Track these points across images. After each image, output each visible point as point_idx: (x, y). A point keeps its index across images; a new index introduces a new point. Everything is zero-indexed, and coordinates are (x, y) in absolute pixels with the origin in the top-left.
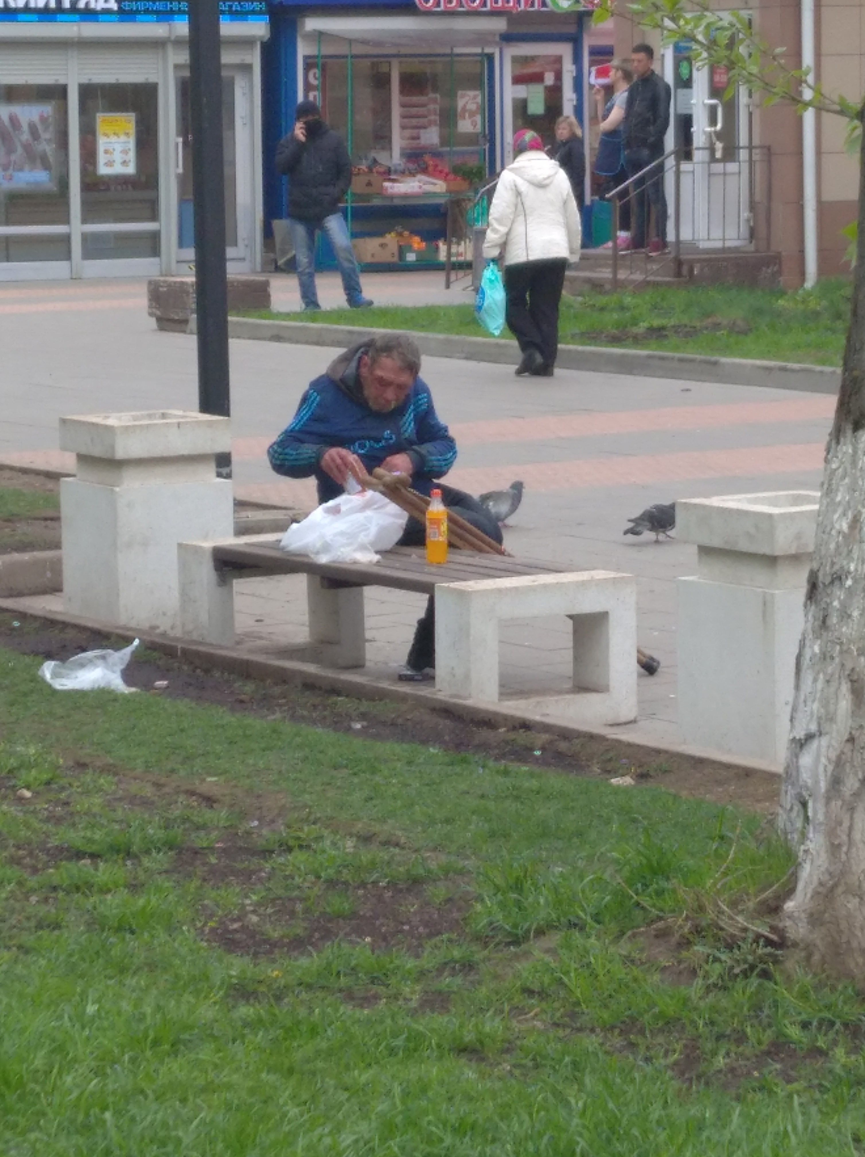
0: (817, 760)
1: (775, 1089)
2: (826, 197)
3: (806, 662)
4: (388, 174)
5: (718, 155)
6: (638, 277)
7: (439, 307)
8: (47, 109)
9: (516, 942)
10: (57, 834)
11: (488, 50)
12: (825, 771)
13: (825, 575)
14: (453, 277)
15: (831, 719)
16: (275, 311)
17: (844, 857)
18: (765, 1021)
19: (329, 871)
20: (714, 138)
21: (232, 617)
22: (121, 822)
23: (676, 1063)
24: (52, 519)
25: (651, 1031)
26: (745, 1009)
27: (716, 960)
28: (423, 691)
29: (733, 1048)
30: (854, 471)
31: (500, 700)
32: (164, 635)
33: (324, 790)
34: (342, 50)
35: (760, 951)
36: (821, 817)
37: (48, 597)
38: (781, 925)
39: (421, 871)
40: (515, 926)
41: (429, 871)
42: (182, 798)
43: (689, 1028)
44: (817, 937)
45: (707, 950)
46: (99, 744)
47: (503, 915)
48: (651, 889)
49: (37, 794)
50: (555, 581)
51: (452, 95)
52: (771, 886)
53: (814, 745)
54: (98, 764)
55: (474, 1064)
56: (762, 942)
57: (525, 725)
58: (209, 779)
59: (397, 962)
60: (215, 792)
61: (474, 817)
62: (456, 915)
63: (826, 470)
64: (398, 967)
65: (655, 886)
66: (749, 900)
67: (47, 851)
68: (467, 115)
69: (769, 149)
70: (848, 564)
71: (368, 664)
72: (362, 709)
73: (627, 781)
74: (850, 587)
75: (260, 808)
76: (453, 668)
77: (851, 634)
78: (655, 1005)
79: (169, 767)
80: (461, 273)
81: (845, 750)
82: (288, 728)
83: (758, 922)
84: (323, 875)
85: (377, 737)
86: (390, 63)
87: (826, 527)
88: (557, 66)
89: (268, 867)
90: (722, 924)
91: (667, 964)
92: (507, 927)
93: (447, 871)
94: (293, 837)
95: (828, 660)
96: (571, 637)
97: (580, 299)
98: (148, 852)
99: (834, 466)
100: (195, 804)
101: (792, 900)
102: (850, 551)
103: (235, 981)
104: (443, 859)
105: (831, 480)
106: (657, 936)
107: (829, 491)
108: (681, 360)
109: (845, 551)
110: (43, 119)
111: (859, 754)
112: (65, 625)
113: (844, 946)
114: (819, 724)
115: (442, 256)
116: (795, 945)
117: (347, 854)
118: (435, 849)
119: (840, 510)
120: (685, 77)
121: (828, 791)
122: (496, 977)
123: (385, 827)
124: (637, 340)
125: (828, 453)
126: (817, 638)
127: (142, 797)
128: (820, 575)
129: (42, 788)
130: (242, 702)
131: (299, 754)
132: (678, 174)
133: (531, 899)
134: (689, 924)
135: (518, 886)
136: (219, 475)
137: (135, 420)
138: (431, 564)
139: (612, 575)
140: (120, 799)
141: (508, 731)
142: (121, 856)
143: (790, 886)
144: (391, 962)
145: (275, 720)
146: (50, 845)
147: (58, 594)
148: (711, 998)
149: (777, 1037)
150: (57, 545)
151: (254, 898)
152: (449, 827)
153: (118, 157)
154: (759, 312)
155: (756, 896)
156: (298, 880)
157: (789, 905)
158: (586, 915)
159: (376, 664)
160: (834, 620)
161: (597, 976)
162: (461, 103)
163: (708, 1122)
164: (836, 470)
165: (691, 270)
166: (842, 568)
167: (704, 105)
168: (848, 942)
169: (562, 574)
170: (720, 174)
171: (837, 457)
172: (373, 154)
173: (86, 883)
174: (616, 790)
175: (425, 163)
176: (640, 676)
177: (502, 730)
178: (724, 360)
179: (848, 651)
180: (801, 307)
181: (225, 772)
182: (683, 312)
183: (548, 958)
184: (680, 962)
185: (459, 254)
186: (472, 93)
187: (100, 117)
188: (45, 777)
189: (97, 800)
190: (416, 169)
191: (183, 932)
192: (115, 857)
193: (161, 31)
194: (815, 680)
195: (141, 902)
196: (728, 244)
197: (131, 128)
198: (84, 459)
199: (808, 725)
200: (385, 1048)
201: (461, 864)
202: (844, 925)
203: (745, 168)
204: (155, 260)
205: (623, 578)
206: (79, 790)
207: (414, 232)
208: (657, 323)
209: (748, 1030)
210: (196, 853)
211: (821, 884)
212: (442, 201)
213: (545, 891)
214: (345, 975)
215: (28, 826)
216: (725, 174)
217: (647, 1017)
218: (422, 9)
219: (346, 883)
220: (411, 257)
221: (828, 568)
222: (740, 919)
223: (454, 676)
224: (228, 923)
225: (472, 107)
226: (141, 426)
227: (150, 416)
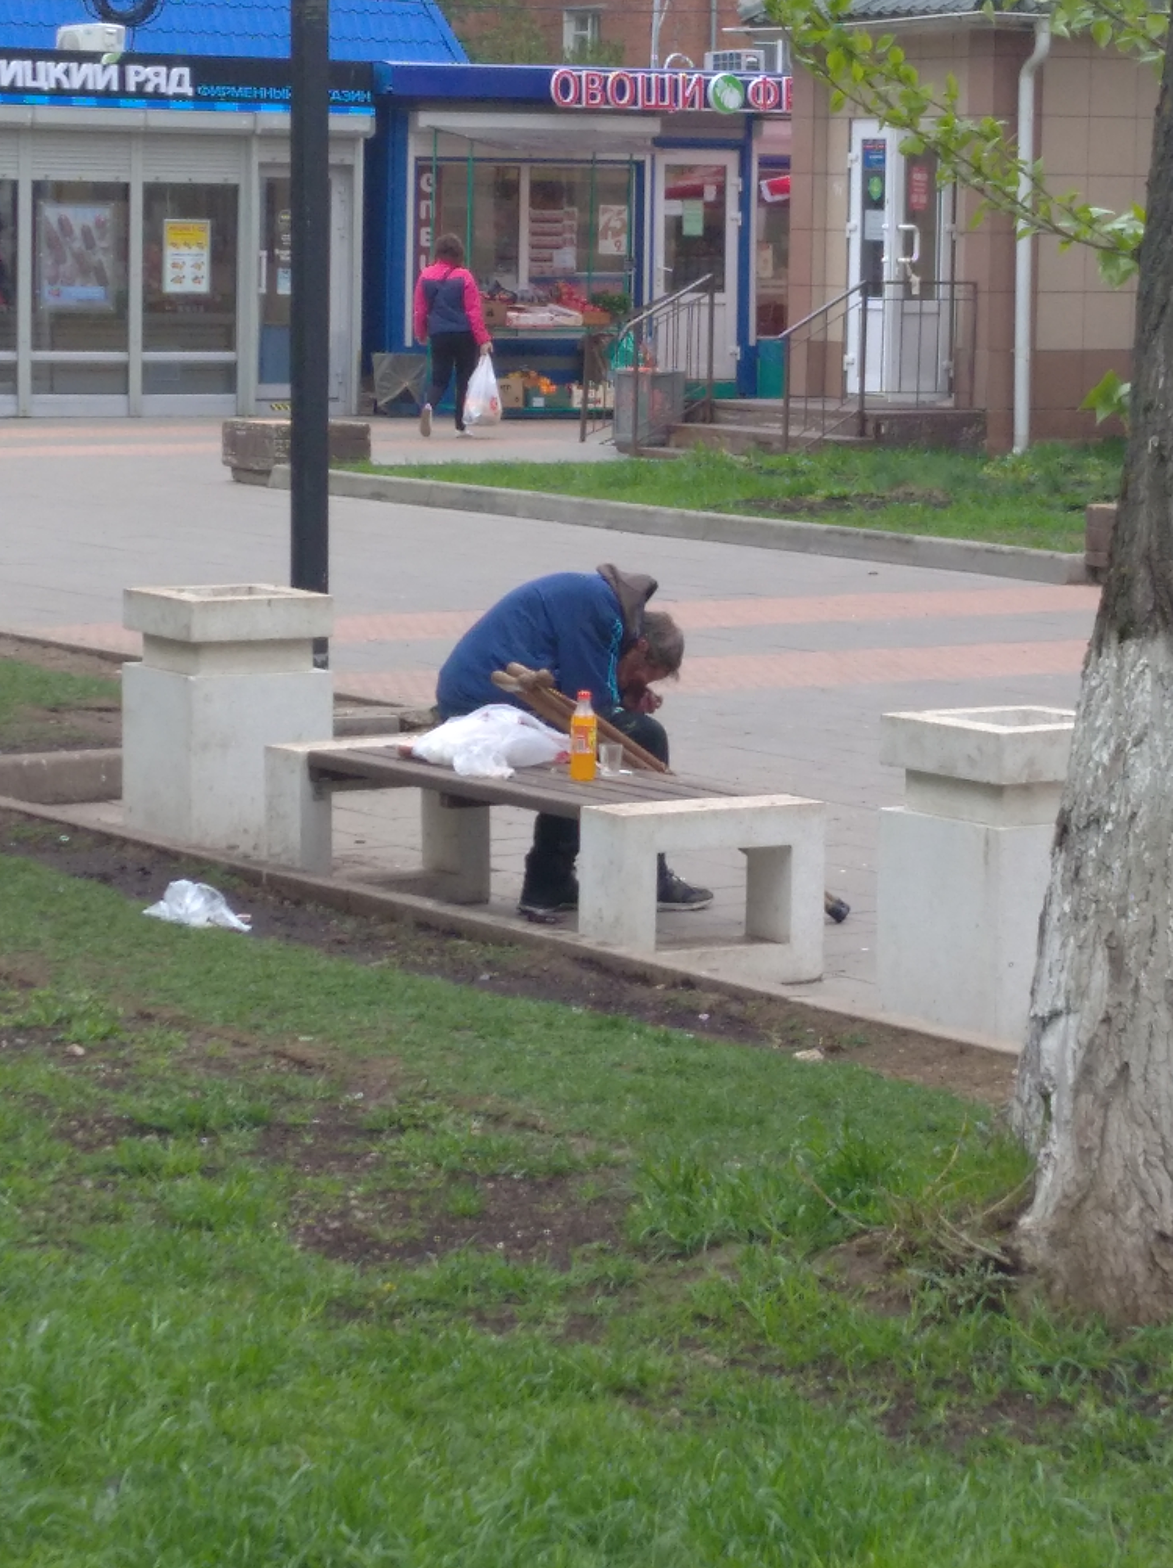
0: (1064, 1042)
1: (1008, 1450)
2: (1041, 345)
3: (1053, 922)
4: (512, 301)
5: (916, 291)
6: (814, 434)
7: (575, 464)
8: (105, 212)
9: (683, 1254)
10: (116, 1101)
11: (637, 157)
12: (1074, 1057)
13: (1079, 817)
14: (589, 427)
15: (1082, 992)
16: (375, 463)
17: (1095, 1164)
18: (996, 1363)
19: (452, 1157)
20: (909, 271)
21: (329, 839)
22: (193, 1089)
23: (885, 1415)
24: (107, 710)
25: (853, 1372)
26: (970, 1349)
27: (934, 1286)
28: (564, 936)
29: (955, 1398)
30: (1118, 690)
31: (657, 949)
32: (246, 857)
33: (444, 1056)
34: (463, 151)
35: (989, 1277)
36: (1067, 1112)
37: (102, 806)
38: (1015, 1246)
39: (565, 1162)
40: (683, 1235)
41: (575, 1163)
42: (268, 1062)
43: (901, 1371)
44: (1059, 1262)
45: (923, 1274)
46: (166, 991)
47: (669, 1222)
48: (852, 1195)
49: (90, 1051)
50: (726, 807)
51: (592, 210)
52: (1003, 1196)
53: (1061, 1023)
54: (167, 1015)
55: (634, 1408)
56: (991, 1266)
57: (689, 983)
58: (303, 1038)
59: (538, 1276)
60: (312, 1055)
61: (629, 1097)
62: (608, 1217)
63: (1083, 686)
64: (538, 1283)
65: (857, 1191)
66: (974, 1212)
67: (103, 1123)
68: (610, 233)
69: (975, 285)
70: (1109, 803)
71: (493, 899)
72: (489, 956)
73: (813, 1055)
74: (1110, 832)
75: (364, 1077)
76: (600, 910)
77: (1110, 890)
78: (859, 1340)
79: (253, 1022)
80: (599, 424)
81: (1100, 1033)
82: (398, 978)
83: (986, 1241)
84: (444, 1163)
85: (508, 992)
86: (519, 169)
87: (1082, 756)
88: (720, 178)
89: (375, 1151)
90: (942, 1241)
91: (873, 1289)
92: (673, 1236)
93: (598, 1163)
94: (405, 1115)
95: (1081, 920)
96: (744, 873)
97: (744, 459)
98: (227, 1128)
99: (1094, 683)
100: (284, 1069)
101: (1028, 1214)
102: (1112, 788)
103: (337, 1294)
104: (592, 1147)
105: (1089, 700)
106: (859, 1254)
107: (1086, 713)
108: (867, 537)
109: (1105, 787)
110: (100, 224)
111: (1116, 1039)
112: (124, 842)
113: (1093, 1274)
114: (1067, 999)
115: (576, 402)
116: (1033, 1270)
117: (474, 1137)
118: (580, 1134)
119: (1101, 737)
120: (876, 196)
121: (1077, 1082)
122: (660, 1299)
123: (521, 1105)
124: (813, 512)
125: (1087, 666)
126: (1068, 893)
127: (219, 1058)
128: (1074, 815)
129: (98, 1042)
130: (340, 942)
131: (414, 1011)
132: (864, 311)
133: (703, 1203)
134: (902, 1240)
135: (687, 1186)
136: (317, 665)
137: (216, 595)
138: (575, 782)
139: (797, 801)
140: (193, 1060)
141: (666, 989)
142: (195, 1131)
143: (1028, 1196)
144: (531, 1276)
145: (382, 966)
146: (106, 1115)
147: (115, 802)
148: (927, 1334)
149: (1010, 1386)
150: (115, 742)
151: (360, 1189)
152: (598, 1108)
153: (188, 272)
154: (960, 480)
155: (984, 1207)
156: (413, 1169)
157: (1026, 1221)
158: (771, 1224)
159: (503, 899)
160: (1089, 872)
161: (786, 1301)
162: (602, 220)
163: (928, 1491)
164: (1095, 688)
165: (878, 427)
166: (1100, 808)
167: (898, 229)
168: (1099, 1270)
169: (735, 799)
170: (914, 314)
171: (1098, 673)
172: (496, 278)
173: (152, 1164)
174: (802, 1067)
175: (558, 289)
176: (827, 923)
177: (659, 987)
178: (918, 538)
179: (1107, 910)
180: (1011, 476)
181: (322, 1030)
182: (868, 477)
183: (725, 1278)
184: (888, 1288)
185: (598, 401)
186: (616, 208)
187: (168, 222)
188: (101, 1029)
189: (164, 1061)
190: (546, 297)
191: (271, 1230)
192: (187, 1133)
193: (244, 122)
194: (1064, 945)
195: (222, 1190)
196: (923, 397)
197: (206, 237)
198: (153, 641)
199: (1053, 1001)
200: (526, 1383)
201: (616, 1154)
202: (1092, 1248)
203: (945, 306)
204: (231, 396)
205: (811, 805)
206: (144, 1047)
207: (542, 373)
208: (836, 491)
209: (975, 1375)
210: (287, 1131)
211: (1066, 1196)
212: (578, 336)
213: (719, 1192)
214: (475, 1291)
215: (80, 1092)
216: (921, 314)
217: (849, 1355)
218: (559, 104)
219: (472, 1174)
220: (538, 402)
221: (1082, 809)
222: (964, 1235)
223: (601, 918)
224: (327, 1221)
225: (616, 224)
226: (224, 602)
227: (234, 591)
